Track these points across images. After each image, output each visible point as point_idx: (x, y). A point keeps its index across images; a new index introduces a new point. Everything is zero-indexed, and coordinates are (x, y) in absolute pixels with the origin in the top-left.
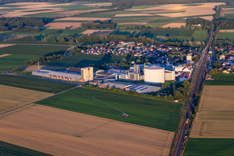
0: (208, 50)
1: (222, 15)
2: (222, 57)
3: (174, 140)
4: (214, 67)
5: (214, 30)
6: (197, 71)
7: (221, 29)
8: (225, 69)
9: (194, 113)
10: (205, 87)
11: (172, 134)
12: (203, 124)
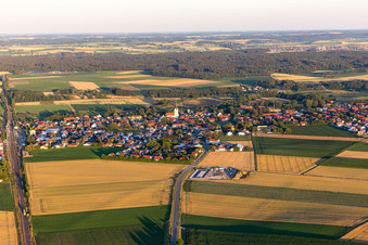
0: (12, 126)
1: (11, 86)
2: (33, 132)
3: (16, 219)
4: (28, 144)
5: (10, 103)
6: (8, 149)
7: (16, 101)
8: (41, 144)
9: (26, 191)
10: (26, 165)
11: (11, 214)
12: (41, 201)
